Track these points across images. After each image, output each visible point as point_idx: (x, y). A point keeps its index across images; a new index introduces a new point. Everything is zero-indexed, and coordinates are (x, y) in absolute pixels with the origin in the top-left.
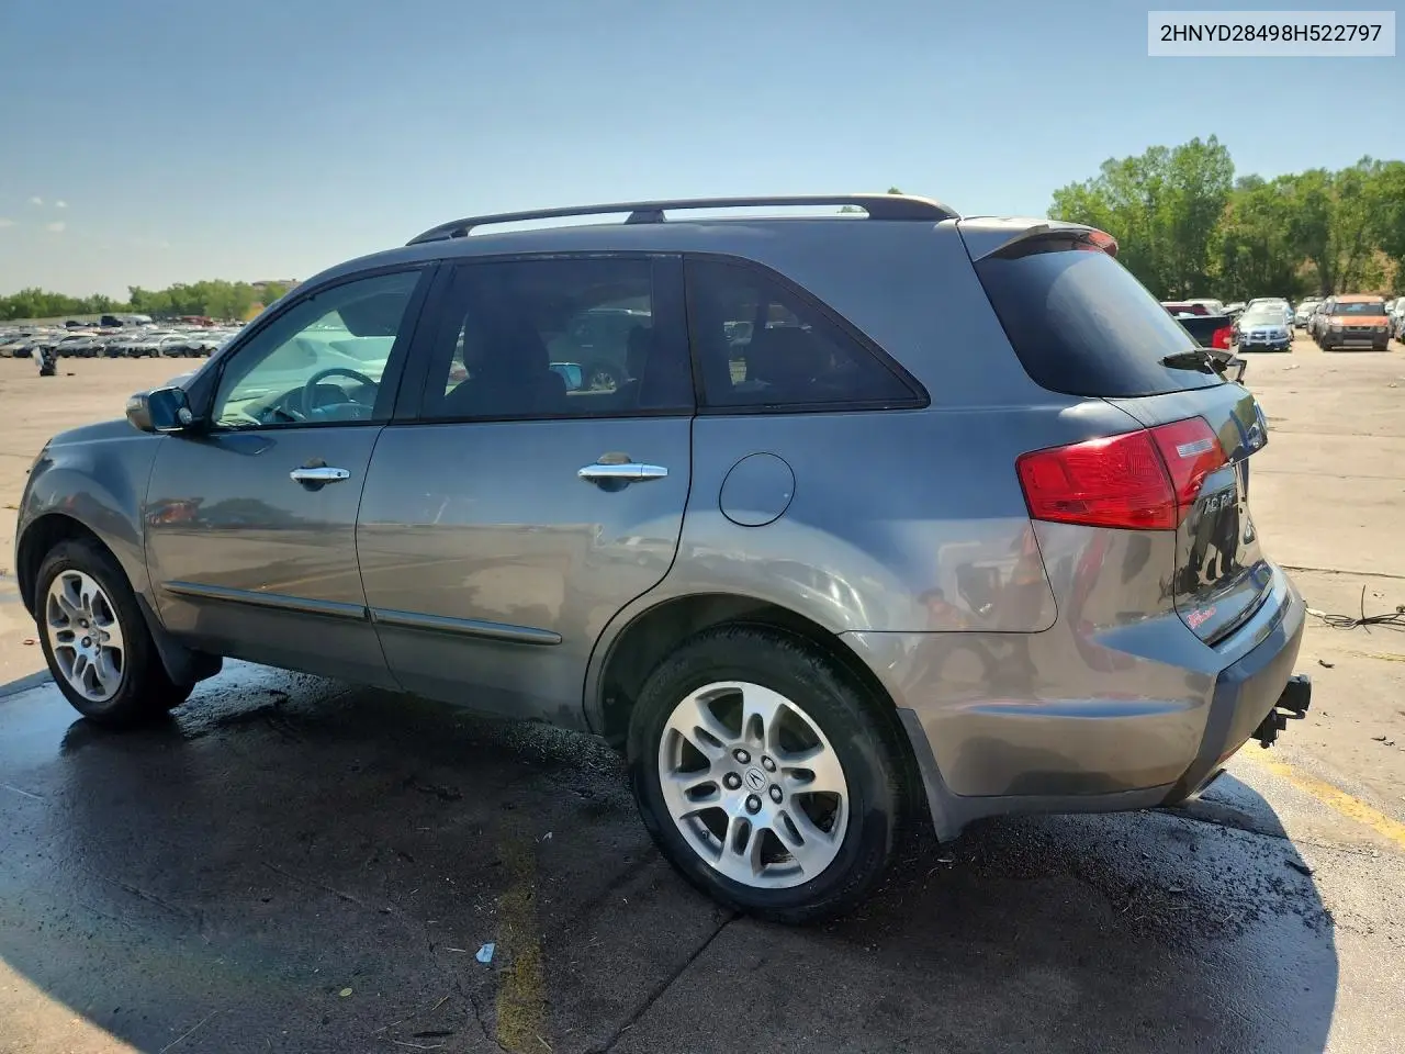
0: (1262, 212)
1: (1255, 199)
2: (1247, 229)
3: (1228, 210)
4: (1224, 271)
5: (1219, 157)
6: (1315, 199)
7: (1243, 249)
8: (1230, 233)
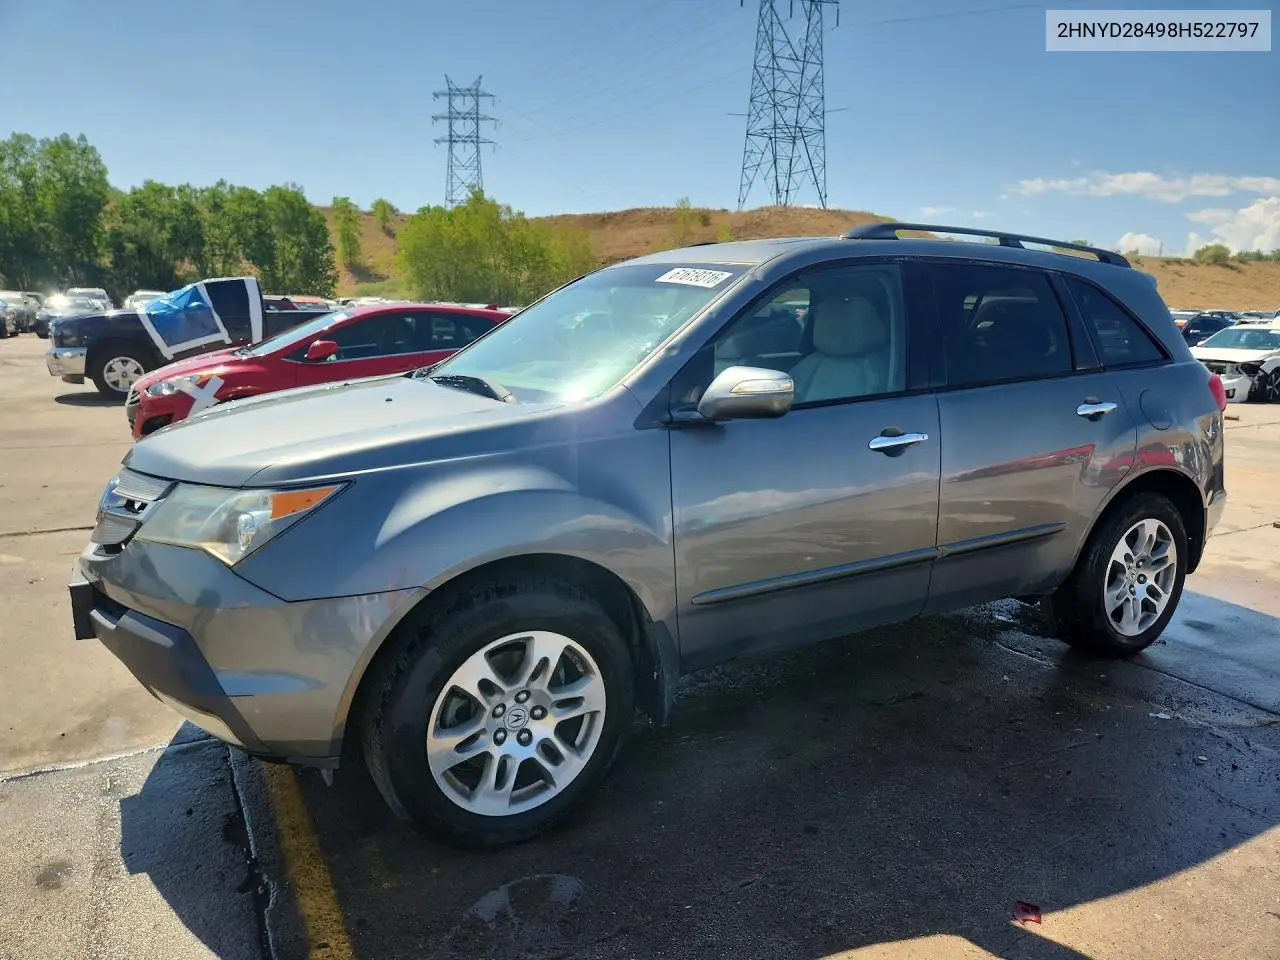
0: (144, 215)
1: (135, 202)
2: (129, 227)
3: (107, 208)
4: (115, 263)
5: (91, 157)
6: (189, 210)
7: (130, 246)
8: (113, 229)
